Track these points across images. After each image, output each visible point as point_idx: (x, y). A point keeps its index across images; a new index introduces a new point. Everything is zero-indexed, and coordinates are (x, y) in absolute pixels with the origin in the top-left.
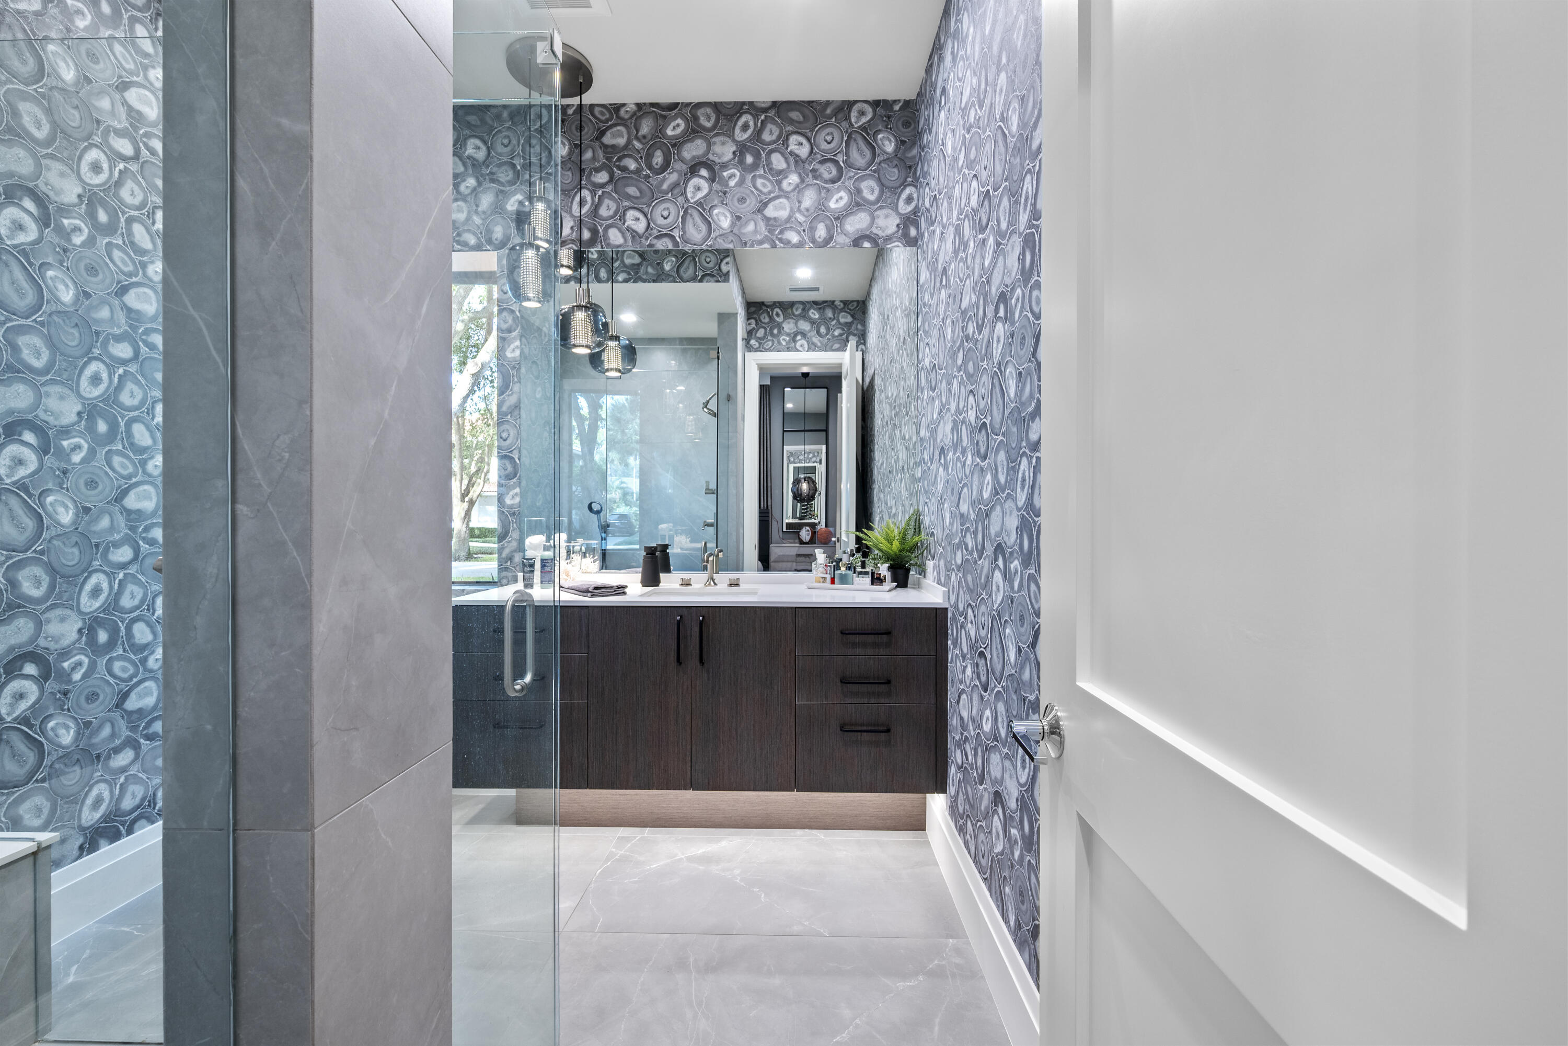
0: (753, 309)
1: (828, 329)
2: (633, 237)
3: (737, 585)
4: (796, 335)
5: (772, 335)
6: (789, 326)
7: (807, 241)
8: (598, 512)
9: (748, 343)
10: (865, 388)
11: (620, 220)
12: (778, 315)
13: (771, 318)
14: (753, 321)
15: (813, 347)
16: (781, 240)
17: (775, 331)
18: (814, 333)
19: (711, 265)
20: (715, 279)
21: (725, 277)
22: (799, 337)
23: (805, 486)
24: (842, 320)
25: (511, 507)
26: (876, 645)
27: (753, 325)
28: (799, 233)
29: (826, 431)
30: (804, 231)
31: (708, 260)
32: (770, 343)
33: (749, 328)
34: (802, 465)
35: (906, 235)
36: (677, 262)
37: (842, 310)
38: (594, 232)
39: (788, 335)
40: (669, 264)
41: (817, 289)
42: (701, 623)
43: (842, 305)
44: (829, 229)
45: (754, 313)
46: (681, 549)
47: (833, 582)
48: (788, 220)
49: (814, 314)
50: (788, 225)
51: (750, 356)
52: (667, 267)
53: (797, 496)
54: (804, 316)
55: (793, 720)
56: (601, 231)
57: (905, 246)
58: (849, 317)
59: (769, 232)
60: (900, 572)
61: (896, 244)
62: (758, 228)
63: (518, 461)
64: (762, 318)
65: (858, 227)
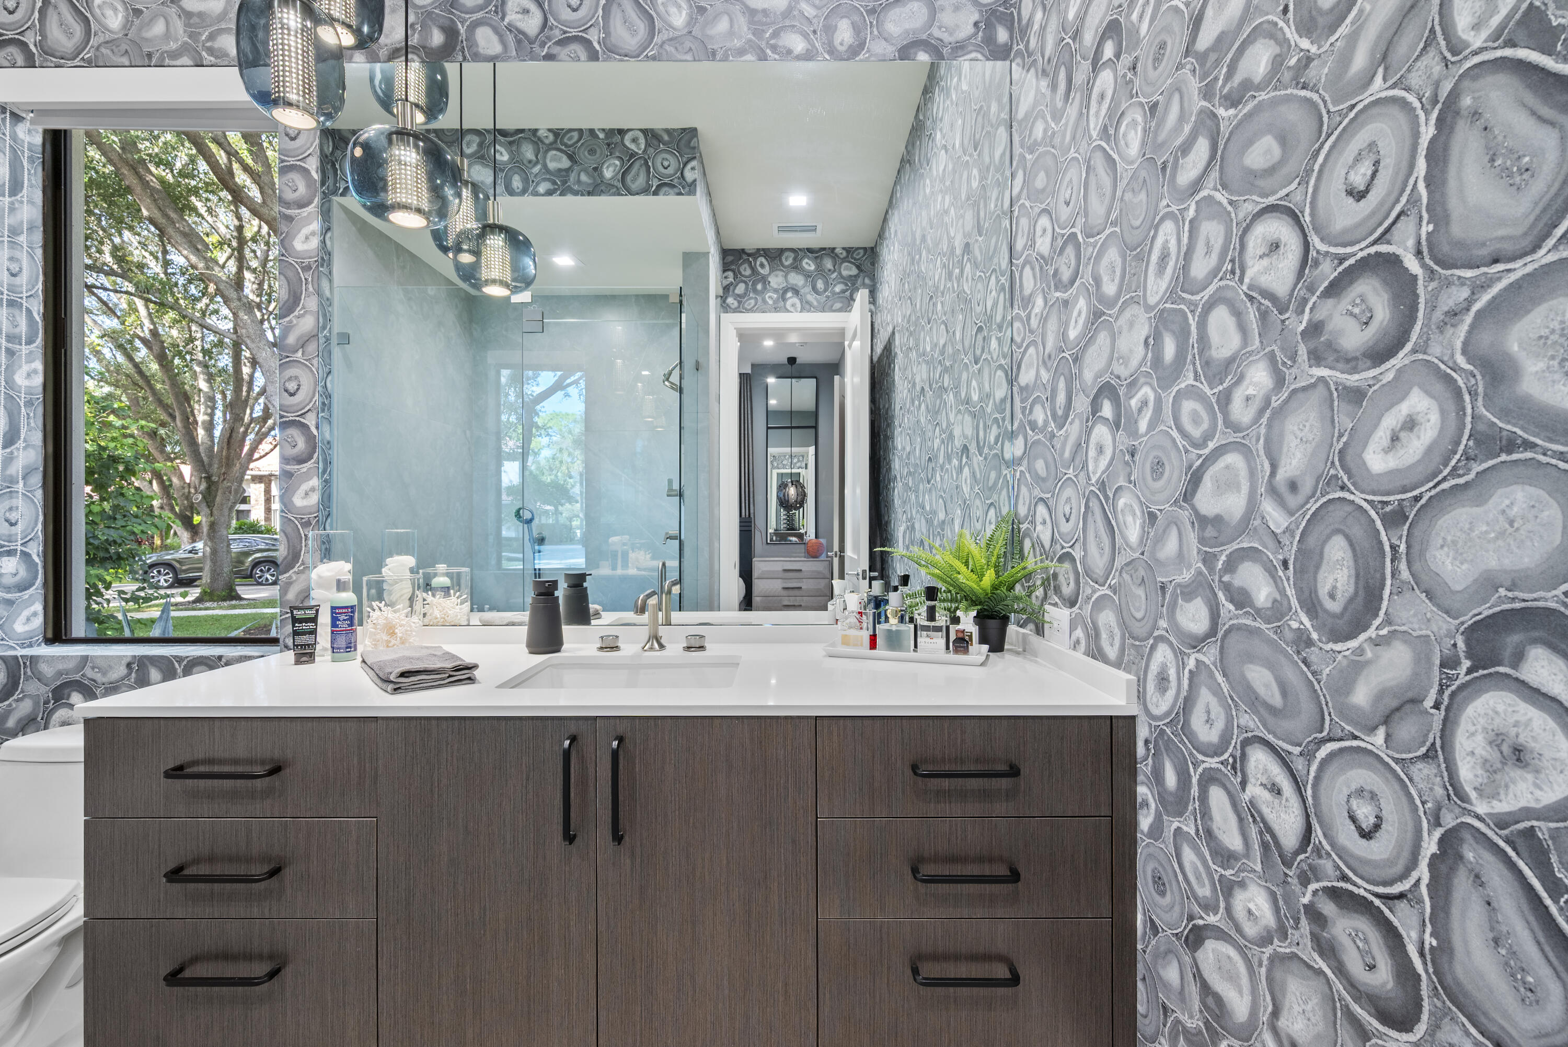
0: (730, 258)
1: (827, 284)
2: (519, 42)
3: (702, 648)
4: (785, 291)
5: (755, 291)
6: (776, 280)
7: (820, 49)
8: (529, 521)
9: (724, 302)
10: (875, 359)
11: (496, 12)
12: (762, 265)
13: (753, 269)
14: (730, 274)
15: (807, 307)
16: (774, 48)
17: (759, 287)
18: (808, 289)
19: (670, 171)
20: (676, 190)
21: (690, 188)
22: (789, 294)
23: (792, 491)
24: (845, 273)
25: (301, 511)
26: (985, 795)
27: (731, 279)
28: (805, 36)
29: (815, 427)
30: (815, 32)
31: (666, 164)
32: (752, 302)
33: (726, 282)
34: (789, 471)
35: (990, 40)
36: (622, 166)
37: (844, 260)
38: (451, 33)
39: (776, 291)
40: (611, 169)
41: (814, 229)
42: (615, 754)
43: (845, 254)
44: (857, 30)
45: (732, 263)
46: (638, 569)
47: (873, 645)
48: (788, 13)
49: (809, 265)
50: (787, 23)
51: (727, 318)
52: (608, 173)
53: (784, 503)
54: (796, 267)
55: (811, 955)
56: (462, 31)
57: (988, 59)
58: (854, 268)
59: (754, 34)
60: (993, 624)
61: (973, 55)
62: (736, 26)
63: (315, 432)
64: (742, 269)
65: (907, 26)
